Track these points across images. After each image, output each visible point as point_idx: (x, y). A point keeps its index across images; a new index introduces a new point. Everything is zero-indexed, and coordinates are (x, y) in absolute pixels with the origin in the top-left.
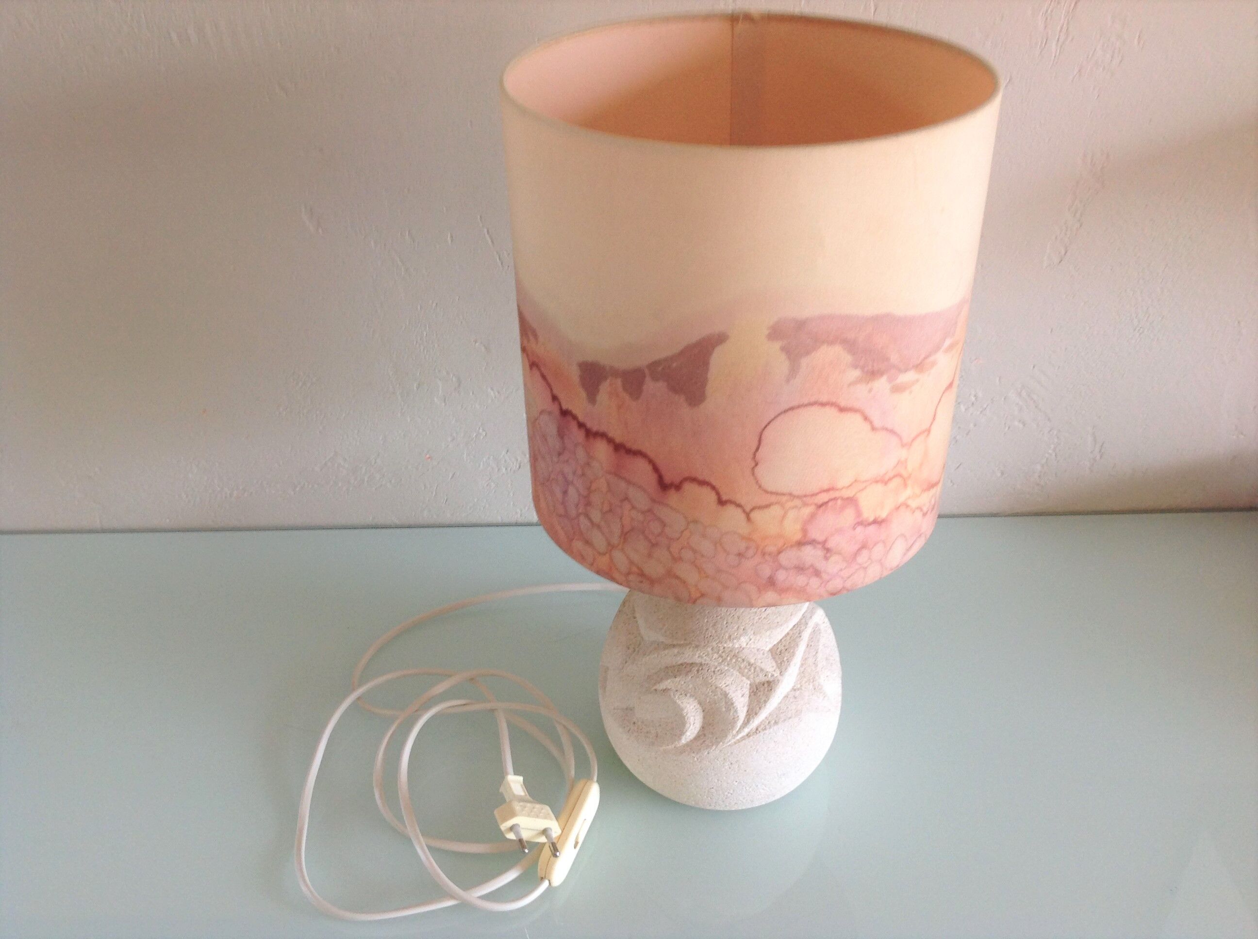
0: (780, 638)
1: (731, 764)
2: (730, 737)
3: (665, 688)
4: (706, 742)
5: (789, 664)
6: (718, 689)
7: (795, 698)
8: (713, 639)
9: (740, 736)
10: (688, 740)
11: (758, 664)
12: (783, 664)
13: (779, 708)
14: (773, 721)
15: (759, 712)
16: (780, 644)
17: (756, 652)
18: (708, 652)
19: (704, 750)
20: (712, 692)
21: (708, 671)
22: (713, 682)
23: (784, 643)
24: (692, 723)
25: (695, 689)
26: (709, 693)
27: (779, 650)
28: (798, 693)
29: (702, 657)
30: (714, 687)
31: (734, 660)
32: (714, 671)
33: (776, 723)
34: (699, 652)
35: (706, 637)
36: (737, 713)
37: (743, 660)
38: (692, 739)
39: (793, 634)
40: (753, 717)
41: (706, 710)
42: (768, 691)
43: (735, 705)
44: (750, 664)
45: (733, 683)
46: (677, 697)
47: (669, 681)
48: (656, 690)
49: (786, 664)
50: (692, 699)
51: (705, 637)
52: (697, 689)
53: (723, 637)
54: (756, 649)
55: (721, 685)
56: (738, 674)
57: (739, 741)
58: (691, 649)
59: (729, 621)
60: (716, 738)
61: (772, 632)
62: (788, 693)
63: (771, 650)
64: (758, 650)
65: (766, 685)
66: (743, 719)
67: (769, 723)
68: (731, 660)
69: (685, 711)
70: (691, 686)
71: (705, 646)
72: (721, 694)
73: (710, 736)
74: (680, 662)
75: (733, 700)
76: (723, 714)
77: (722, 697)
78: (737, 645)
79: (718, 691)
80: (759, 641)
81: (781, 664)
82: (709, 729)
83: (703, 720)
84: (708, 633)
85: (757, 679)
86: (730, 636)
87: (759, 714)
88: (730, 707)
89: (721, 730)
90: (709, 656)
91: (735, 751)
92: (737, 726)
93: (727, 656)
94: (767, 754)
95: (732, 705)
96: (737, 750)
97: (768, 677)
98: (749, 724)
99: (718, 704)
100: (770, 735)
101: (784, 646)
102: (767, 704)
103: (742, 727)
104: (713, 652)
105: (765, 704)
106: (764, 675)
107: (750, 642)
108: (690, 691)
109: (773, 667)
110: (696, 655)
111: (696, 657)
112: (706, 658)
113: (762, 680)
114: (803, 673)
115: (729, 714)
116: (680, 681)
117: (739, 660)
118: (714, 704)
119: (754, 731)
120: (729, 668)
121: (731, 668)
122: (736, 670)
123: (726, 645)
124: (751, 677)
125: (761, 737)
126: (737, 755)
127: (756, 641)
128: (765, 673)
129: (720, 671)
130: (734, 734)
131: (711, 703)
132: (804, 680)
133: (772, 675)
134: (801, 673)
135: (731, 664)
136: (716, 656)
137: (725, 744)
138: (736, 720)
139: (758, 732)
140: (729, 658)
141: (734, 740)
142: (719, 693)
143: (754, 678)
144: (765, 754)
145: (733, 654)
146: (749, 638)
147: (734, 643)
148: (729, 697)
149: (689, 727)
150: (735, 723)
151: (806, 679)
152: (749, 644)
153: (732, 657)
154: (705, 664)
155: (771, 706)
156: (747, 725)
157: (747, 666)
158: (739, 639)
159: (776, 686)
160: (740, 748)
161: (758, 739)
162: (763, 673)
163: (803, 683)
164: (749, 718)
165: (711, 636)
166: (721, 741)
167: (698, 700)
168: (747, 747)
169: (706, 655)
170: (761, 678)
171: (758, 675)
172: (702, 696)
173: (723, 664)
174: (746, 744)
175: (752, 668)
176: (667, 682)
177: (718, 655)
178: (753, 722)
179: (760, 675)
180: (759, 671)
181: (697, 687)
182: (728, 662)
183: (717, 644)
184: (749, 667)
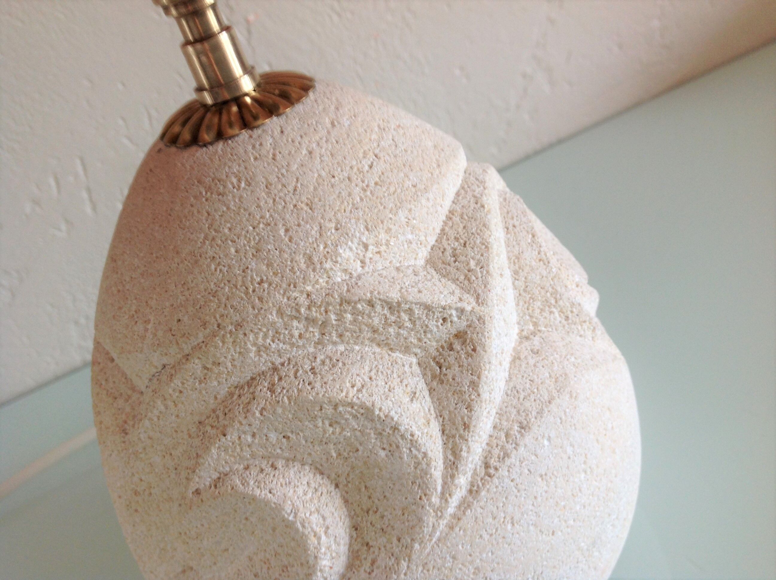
0: (438, 225)
2: (430, 519)
3: (215, 476)
4: (379, 562)
5: (488, 272)
6: (341, 409)
7: (537, 353)
8: (270, 284)
9: (454, 501)
11: (413, 295)
12: (472, 278)
14: (516, 428)
15: (470, 418)
16: (444, 241)
17: (394, 273)
18: (273, 324)
20: (331, 425)
22: (321, 395)
23: (452, 234)
24: (321, 531)
25: (287, 438)
26: (325, 431)
27: (449, 251)
28: (536, 341)
29: (267, 348)
30: (329, 410)
31: (349, 317)
32: (313, 369)
33: (524, 427)
34: (251, 337)
35: (251, 290)
36: (418, 448)
37: (371, 304)
39: (463, 208)
40: (461, 437)
41: (342, 480)
42: (468, 355)
43: (402, 429)
44: (392, 308)
45: (374, 377)
46: (252, 483)
47: (214, 451)
48: (197, 492)
49: (480, 275)
50: (292, 472)
51: (247, 293)
52: (293, 437)
53: (292, 270)
54: (391, 270)
55: (344, 394)
56: (377, 350)
57: (457, 518)
58: (229, 339)
59: (291, 220)
60: (399, 540)
61: (410, 210)
62: (514, 349)
63: (430, 262)
64: (397, 269)
65: (457, 346)
66: (441, 455)
67: (507, 435)
68: (340, 318)
69: (288, 508)
70: (273, 437)
71: (256, 316)
72: (355, 417)
73: (382, 540)
74: (223, 391)
75: (392, 419)
76: (386, 468)
77: (362, 423)
78: (339, 274)
79: (343, 413)
80: (387, 244)
81: (469, 280)
82: (371, 523)
83: (345, 509)
84: (252, 277)
85: (429, 339)
86: (310, 259)
87: (474, 423)
88: (393, 439)
89: (400, 512)
90: (282, 336)
91: (460, 547)
92: (435, 481)
93: (326, 312)
94: (539, 516)
95: (396, 431)
96: (463, 544)
97: (451, 322)
98: (460, 461)
99: (361, 448)
100: (524, 464)
101: (457, 239)
102: (481, 391)
103: (447, 477)
104: (286, 320)
105: (477, 391)
106: (441, 321)
107: (369, 255)
108: (279, 451)
109: (453, 293)
110: (248, 351)
111: (251, 358)
112: (278, 344)
113: (441, 337)
114: (525, 291)
115: (400, 460)
116: (240, 437)
117: (359, 309)
118: (353, 452)
119: (482, 472)
120: (347, 343)
121: (351, 341)
122: (367, 342)
123: (308, 285)
124: (411, 342)
125: (506, 480)
126: (470, 555)
127: (383, 248)
128: (439, 315)
129: (328, 361)
130: (436, 507)
131: (345, 454)
132: (535, 306)
133: (459, 311)
134: (522, 292)
135: (348, 331)
136: (297, 327)
137: (426, 544)
138: (424, 466)
139: (492, 471)
140: (333, 317)
141: (445, 522)
142: (348, 417)
143: (420, 340)
144: (532, 517)
145: (338, 300)
146: (361, 243)
147: (327, 272)
148: (378, 415)
149: (319, 543)
150: (426, 474)
151: (539, 304)
152: (367, 261)
153: (340, 310)
154: (283, 364)
155: (493, 393)
156: (457, 467)
157: (388, 315)
158: (336, 257)
159: (480, 335)
160: (469, 533)
161: (500, 488)
162: (436, 317)
163: (536, 315)
164: (455, 445)
165: (262, 281)
166: (412, 540)
167: (310, 462)
168: (483, 522)
169: (274, 336)
170: (437, 333)
171: (424, 327)
172: (311, 447)
173: (328, 340)
174: (479, 516)
175: (402, 314)
176: (212, 457)
177: (304, 322)
178: (468, 452)
179: (430, 326)
180: (424, 315)
181: (289, 430)
182: (337, 330)
183: (284, 293)
184: (393, 318)
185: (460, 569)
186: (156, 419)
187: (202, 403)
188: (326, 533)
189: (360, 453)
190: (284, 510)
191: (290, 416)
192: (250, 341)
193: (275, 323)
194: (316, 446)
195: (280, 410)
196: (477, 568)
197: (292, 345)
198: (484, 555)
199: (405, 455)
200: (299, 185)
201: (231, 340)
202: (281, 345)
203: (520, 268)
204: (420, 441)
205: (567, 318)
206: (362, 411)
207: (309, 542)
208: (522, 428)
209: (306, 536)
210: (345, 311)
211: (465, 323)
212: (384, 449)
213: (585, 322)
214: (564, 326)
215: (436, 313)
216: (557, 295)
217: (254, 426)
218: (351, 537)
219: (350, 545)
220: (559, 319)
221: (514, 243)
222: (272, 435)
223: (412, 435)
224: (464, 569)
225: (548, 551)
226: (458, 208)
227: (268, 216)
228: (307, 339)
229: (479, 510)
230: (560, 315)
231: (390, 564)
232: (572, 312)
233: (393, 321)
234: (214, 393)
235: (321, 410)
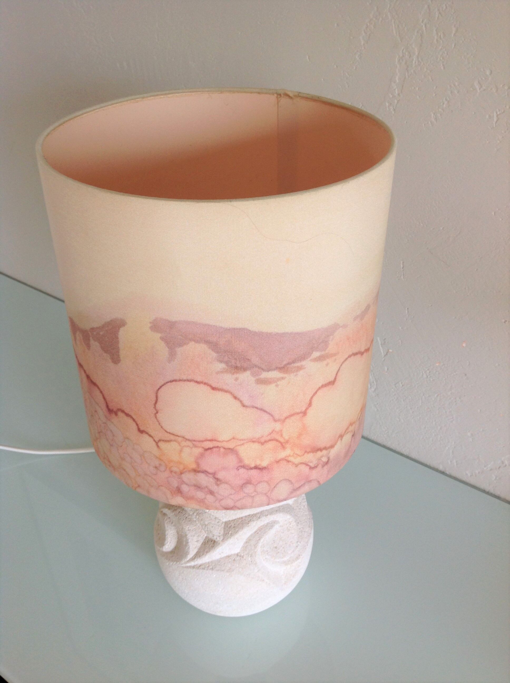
0: (234, 518)
1: (183, 578)
2: (183, 562)
4: (173, 557)
5: (231, 537)
9: (188, 565)
10: (166, 550)
11: (210, 526)
12: (227, 535)
13: (219, 561)
14: (211, 567)
15: (201, 556)
16: (232, 522)
19: (171, 561)
20: (181, 529)
21: (183, 515)
22: (182, 523)
23: (236, 522)
27: (230, 525)
28: (239, 558)
30: (182, 527)
31: (197, 517)
32: (187, 517)
33: (212, 569)
36: (189, 550)
37: (202, 519)
38: (169, 551)
39: (245, 520)
40: (197, 557)
43: (189, 544)
45: (194, 530)
46: (166, 522)
48: (162, 511)
49: (229, 536)
54: (214, 517)
55: (185, 528)
56: (201, 526)
57: (187, 567)
60: (178, 558)
64: (216, 518)
65: (212, 542)
66: (192, 555)
67: (209, 566)
69: (168, 532)
70: (174, 520)
73: (176, 555)
76: (184, 546)
81: (226, 534)
82: (177, 551)
83: (176, 544)
89: (181, 555)
96: (186, 572)
101: (235, 524)
105: (207, 554)
106: (212, 535)
109: (220, 533)
119: (198, 566)
129: (190, 519)
133: (217, 538)
139: (199, 568)
148: (187, 538)
149: (168, 543)
154: (185, 510)
156: (194, 560)
159: (217, 546)
160: (188, 572)
161: (199, 572)
168: (192, 574)
180: (210, 531)
185: (184, 575)
188: (170, 543)
198: (189, 578)
208: (212, 568)
211: (216, 541)
215: (212, 533)
219: (172, 549)
226: (244, 519)
229: (192, 571)
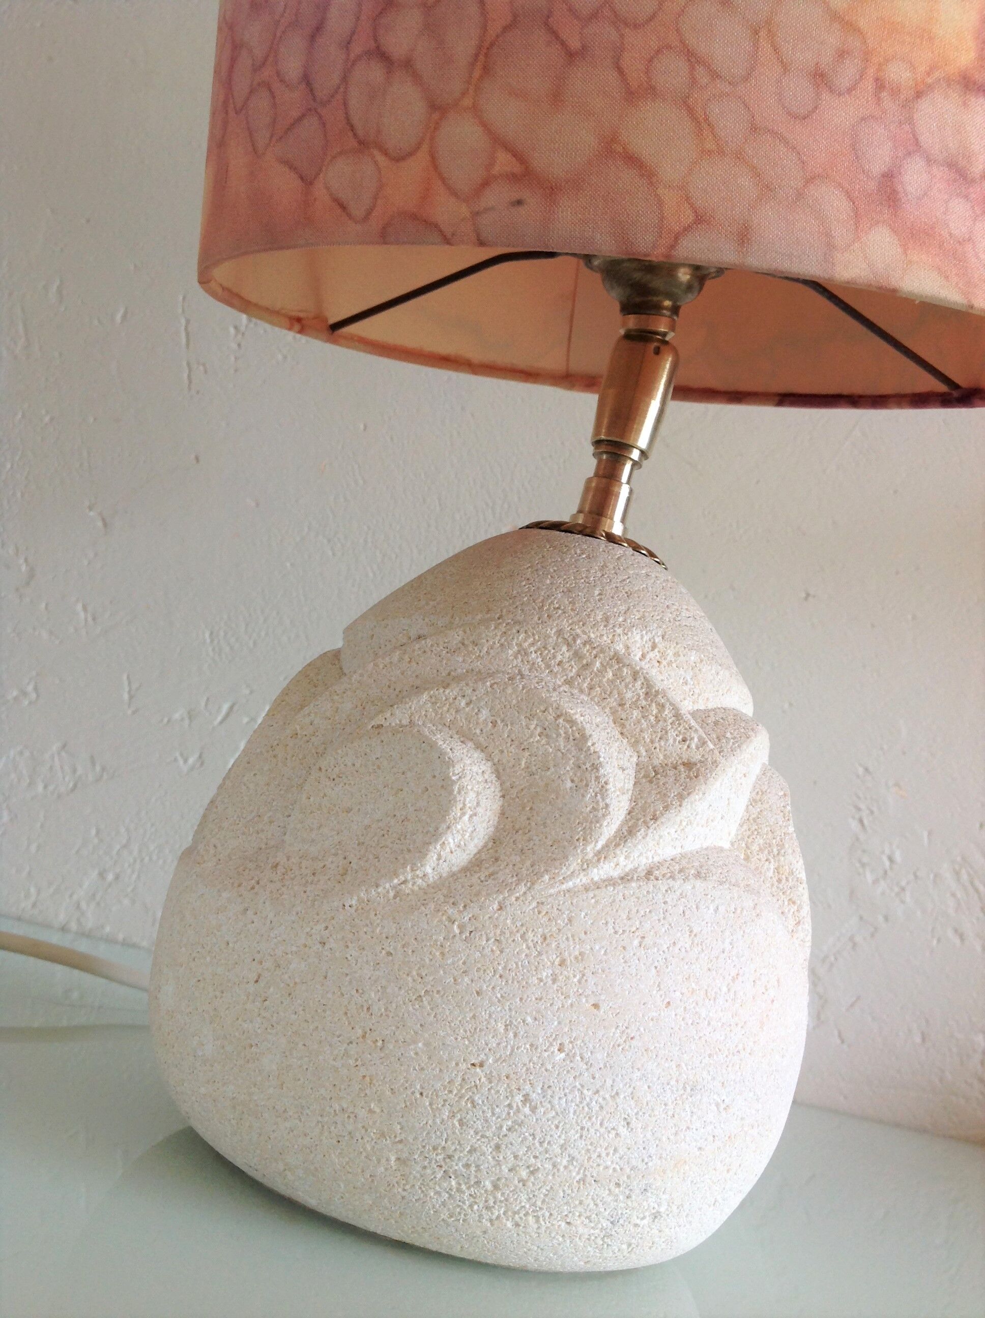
1: (562, 963)
2: (574, 864)
8: (564, 613)
9: (604, 869)
10: (445, 869)
14: (693, 872)
15: (662, 815)
16: (712, 713)
19: (488, 895)
20: (541, 733)
25: (494, 724)
26: (533, 734)
29: (526, 655)
31: (610, 675)
32: (554, 688)
34: (522, 636)
35: (545, 608)
36: (605, 796)
38: (455, 869)
41: (514, 792)
44: (651, 692)
47: (425, 696)
48: (379, 726)
51: (541, 609)
52: (501, 722)
53: (589, 616)
55: (571, 712)
56: (612, 724)
57: (596, 888)
65: (682, 769)
66: (618, 823)
67: (681, 869)
68: (603, 670)
70: (485, 714)
72: (567, 737)
73: (516, 859)
75: (599, 757)
76: (564, 797)
77: (569, 746)
78: (621, 646)
79: (561, 726)
80: (670, 663)
82: (514, 842)
83: (497, 818)
84: (552, 602)
85: (661, 746)
86: (606, 619)
87: (663, 820)
88: (587, 774)
89: (550, 843)
90: (547, 652)
91: (583, 914)
92: (601, 834)
93: (595, 657)
94: (667, 967)
95: (595, 770)
96: (586, 914)
97: (688, 747)
98: (632, 837)
99: (552, 770)
100: (683, 900)
101: (723, 719)
102: (684, 804)
103: (612, 842)
104: (559, 641)
105: (681, 802)
106: (680, 738)
107: (651, 655)
108: (478, 731)
110: (510, 646)
111: (508, 653)
112: (537, 658)
113: (671, 753)
114: (754, 820)
115: (581, 797)
116: (455, 699)
117: (623, 672)
118: (542, 770)
119: (642, 872)
120: (591, 699)
121: (596, 699)
122: (607, 710)
123: (593, 633)
124: (644, 738)
125: (660, 896)
126: (586, 933)
127: (664, 663)
128: (683, 731)
129: (569, 694)
130: (587, 858)
131: (534, 768)
132: (756, 840)
133: (702, 742)
134: (751, 818)
135: (600, 687)
136: (564, 653)
137: (556, 883)
138: (600, 815)
139: (652, 877)
140: (598, 664)
141: (584, 880)
142: (562, 733)
143: (652, 742)
144: (660, 959)
145: (612, 654)
146: (652, 640)
147: (614, 635)
148: (589, 747)
149: (460, 818)
150: (597, 822)
151: (761, 841)
152: (648, 657)
153: (608, 663)
155: (689, 827)
156: (627, 840)
157: (642, 698)
158: (628, 631)
159: (708, 771)
160: (599, 907)
161: (651, 895)
162: (679, 729)
163: (754, 848)
164: (635, 825)
165: (558, 608)
166: (547, 871)
167: (496, 760)
168: (617, 911)
169: (539, 649)
170: (671, 747)
171: (664, 731)
172: (509, 745)
173: (578, 684)
174: (617, 900)
175: (654, 705)
176: (419, 701)
177: (571, 653)
178: (643, 838)
179: (669, 734)
180: (670, 721)
181: (502, 716)
182: (592, 680)
183: (571, 624)
184: (644, 703)
185: (567, 939)
186: (381, 666)
187: (435, 671)
188: (471, 816)
189: (549, 773)
190: (454, 767)
191: (514, 702)
192: (518, 639)
193: (549, 637)
194: (513, 746)
195: (509, 691)
196: (581, 954)
197: (548, 666)
198: (597, 947)
199: (589, 796)
200: (628, 580)
201: (504, 630)
202: (540, 660)
203: (760, 800)
204: (609, 792)
205: (779, 881)
206: (577, 735)
207: (454, 808)
208: (699, 875)
209: (456, 802)
210: (612, 666)
211: (699, 757)
212: (572, 781)
213: (794, 903)
214: (773, 885)
215: (681, 727)
216: (782, 849)
217: (477, 692)
218: (485, 846)
219: (479, 852)
220: (770, 874)
221: (766, 783)
222: (484, 712)
223: (606, 783)
224: (571, 942)
225: (652, 1020)
227: (592, 579)
228: (564, 670)
229: (621, 897)
230: (774, 872)
231: (510, 881)
232: (787, 879)
233: (643, 705)
234: (453, 668)
235: (544, 712)
